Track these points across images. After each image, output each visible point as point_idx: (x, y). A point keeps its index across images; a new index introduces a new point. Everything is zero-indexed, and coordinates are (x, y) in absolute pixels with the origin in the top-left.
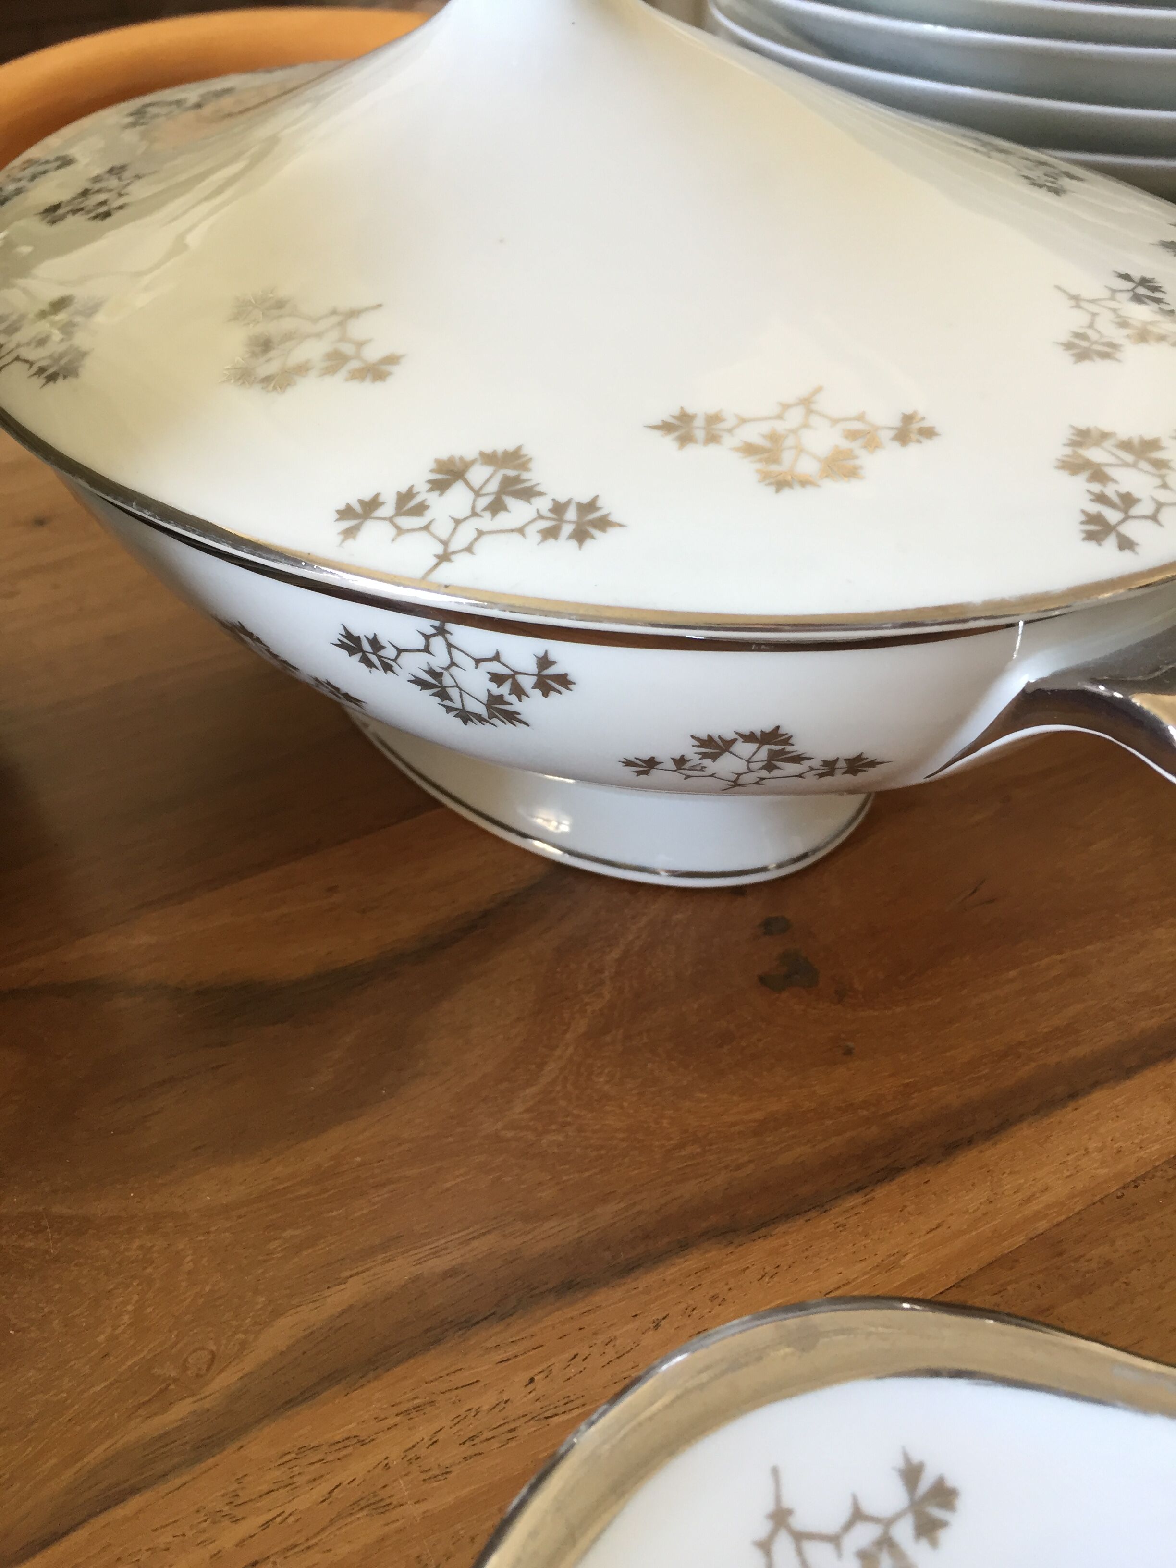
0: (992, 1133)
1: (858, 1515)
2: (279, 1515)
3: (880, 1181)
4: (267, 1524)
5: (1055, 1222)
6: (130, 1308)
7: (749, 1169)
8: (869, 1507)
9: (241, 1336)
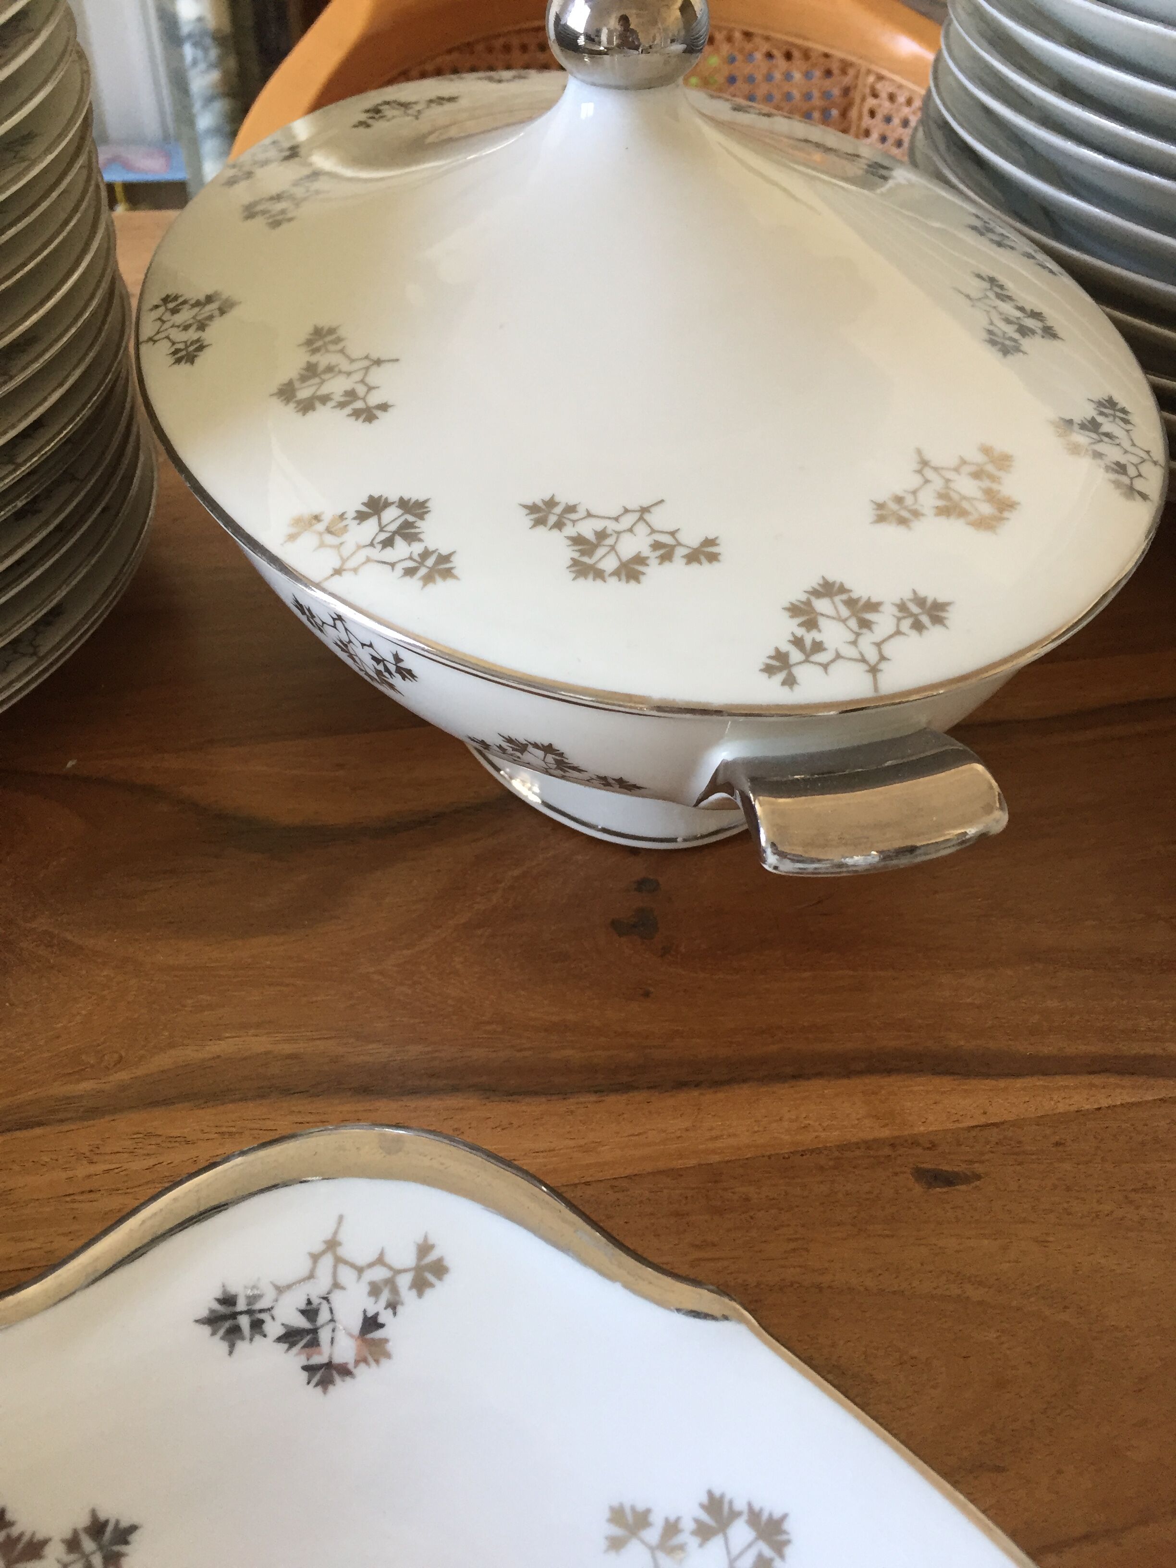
0: (717, 1084)
1: (380, 1261)
2: (117, 1168)
3: (616, 1091)
4: (108, 1171)
5: (727, 1159)
6: (84, 1012)
7: (527, 1053)
8: (390, 1258)
9: (142, 1052)
